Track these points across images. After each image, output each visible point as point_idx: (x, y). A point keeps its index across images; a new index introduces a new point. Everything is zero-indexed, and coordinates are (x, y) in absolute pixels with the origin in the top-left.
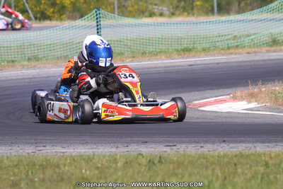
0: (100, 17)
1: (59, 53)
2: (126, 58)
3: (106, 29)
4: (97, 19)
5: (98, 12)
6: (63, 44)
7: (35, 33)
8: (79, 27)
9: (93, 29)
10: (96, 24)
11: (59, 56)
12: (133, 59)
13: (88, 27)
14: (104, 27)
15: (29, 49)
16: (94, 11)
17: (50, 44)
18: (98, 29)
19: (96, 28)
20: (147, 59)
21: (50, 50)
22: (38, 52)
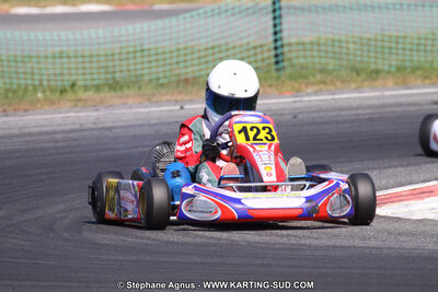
1: (196, 68)
2: (307, 84)
3: (292, 18)
6: (206, 49)
8: (240, 12)
9: (264, 19)
11: (190, 76)
12: (322, 86)
15: (139, 60)
18: (275, 18)
19: (271, 16)
20: (353, 86)
22: (143, 69)
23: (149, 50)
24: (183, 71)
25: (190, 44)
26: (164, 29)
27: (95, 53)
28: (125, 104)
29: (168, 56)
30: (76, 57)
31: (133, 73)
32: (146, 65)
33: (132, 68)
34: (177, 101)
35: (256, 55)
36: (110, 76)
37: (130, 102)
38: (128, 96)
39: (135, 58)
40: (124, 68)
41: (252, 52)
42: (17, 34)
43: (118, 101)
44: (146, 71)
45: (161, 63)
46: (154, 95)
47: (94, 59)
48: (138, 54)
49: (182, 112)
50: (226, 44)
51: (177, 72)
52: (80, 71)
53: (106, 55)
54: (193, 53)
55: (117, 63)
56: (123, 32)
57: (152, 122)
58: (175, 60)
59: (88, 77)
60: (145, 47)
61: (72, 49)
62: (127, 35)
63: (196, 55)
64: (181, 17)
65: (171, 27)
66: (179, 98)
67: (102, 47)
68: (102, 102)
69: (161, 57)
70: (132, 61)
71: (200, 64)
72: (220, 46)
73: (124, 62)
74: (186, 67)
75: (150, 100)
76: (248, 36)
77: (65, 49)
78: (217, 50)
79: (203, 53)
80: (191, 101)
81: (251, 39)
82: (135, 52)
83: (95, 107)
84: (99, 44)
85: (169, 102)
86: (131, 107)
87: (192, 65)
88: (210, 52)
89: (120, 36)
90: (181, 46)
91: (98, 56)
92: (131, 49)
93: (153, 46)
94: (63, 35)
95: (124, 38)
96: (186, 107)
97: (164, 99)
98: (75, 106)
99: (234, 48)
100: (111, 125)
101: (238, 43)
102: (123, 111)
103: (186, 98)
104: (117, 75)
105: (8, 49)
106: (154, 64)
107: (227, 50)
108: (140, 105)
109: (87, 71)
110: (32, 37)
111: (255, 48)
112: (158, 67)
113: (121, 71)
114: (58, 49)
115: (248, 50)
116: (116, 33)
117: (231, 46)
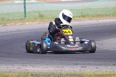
6: (103, 8)
11: (100, 14)
15: (88, 11)
22: (89, 13)
23: (91, 9)
24: (98, 13)
25: (99, 7)
26: (94, 4)
27: (79, 9)
28: (85, 20)
29: (95, 10)
30: (75, 10)
31: (87, 14)
32: (90, 12)
33: (87, 12)
34: (96, 20)
35: (114, 10)
36: (82, 14)
37: (86, 20)
38: (86, 19)
39: (87, 10)
40: (85, 12)
41: (113, 9)
42: (62, 5)
43: (83, 20)
44: (90, 13)
45: (93, 11)
46: (92, 18)
47: (79, 10)
48: (88, 10)
49: (98, 22)
50: (107, 7)
51: (97, 13)
52: (76, 13)
53: (81, 10)
54: (100, 9)
55: (84, 11)
56: (85, 5)
57: (91, 24)
58: (96, 11)
59: (77, 14)
60: (90, 8)
61: (74, 8)
62: (86, 5)
63: (101, 10)
64: (98, 1)
65: (95, 4)
66: (97, 19)
67: (80, 8)
68: (80, 20)
69: (93, 10)
70: (87, 11)
71: (101, 12)
72: (106, 8)
73: (85, 11)
74: (98, 12)
75: (91, 19)
76: (112, 5)
77: (72, 8)
78: (105, 8)
79: (102, 9)
80: (100, 20)
81: (113, 6)
82: (88, 9)
83: (79, 21)
84: (80, 7)
85: (95, 20)
86: (86, 21)
87: (100, 12)
88: (104, 9)
89: (84, 6)
90: (98, 8)
91: (80, 10)
92: (87, 8)
93: (91, 8)
94: (72, 5)
95: (85, 6)
96: (99, 21)
97: (94, 19)
98: (75, 21)
99: (109, 8)
100: (82, 25)
101: (110, 7)
102: (85, 22)
103: (98, 19)
104: (84, 14)
105: (60, 9)
106: (91, 12)
107: (108, 9)
108: (89, 20)
109: (77, 13)
110: (66, 6)
111: (114, 8)
112: (92, 12)
113: (85, 13)
114: (71, 8)
115: (112, 9)
116: (84, 5)
117: (108, 8)
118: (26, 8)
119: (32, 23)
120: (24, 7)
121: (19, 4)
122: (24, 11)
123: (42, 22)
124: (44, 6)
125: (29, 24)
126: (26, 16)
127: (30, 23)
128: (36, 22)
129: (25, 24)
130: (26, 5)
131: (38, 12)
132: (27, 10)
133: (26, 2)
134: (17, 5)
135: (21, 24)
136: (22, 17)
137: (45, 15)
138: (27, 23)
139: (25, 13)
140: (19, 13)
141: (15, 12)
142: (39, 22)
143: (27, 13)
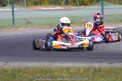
0: (103, 4)
4: (102, 5)
5: (102, 2)
7: (73, 11)
10: (101, 8)
13: (98, 9)
14: (105, 9)
16: (101, 2)
17: (80, 17)
21: (80, 19)
118: (14, 15)
119: (25, 29)
120: (12, 14)
121: (6, 12)
122: (12, 18)
123: (34, 28)
124: (31, 14)
125: (23, 30)
126: (14, 23)
127: (23, 28)
128: (29, 28)
129: (19, 30)
130: (15, 12)
131: (26, 20)
132: (15, 17)
133: (15, 9)
134: (4, 12)
135: (14, 30)
136: (11, 24)
137: (32, 22)
138: (20, 29)
139: (13, 20)
140: (6, 20)
141: (2, 20)
142: (31, 28)
143: (15, 20)
